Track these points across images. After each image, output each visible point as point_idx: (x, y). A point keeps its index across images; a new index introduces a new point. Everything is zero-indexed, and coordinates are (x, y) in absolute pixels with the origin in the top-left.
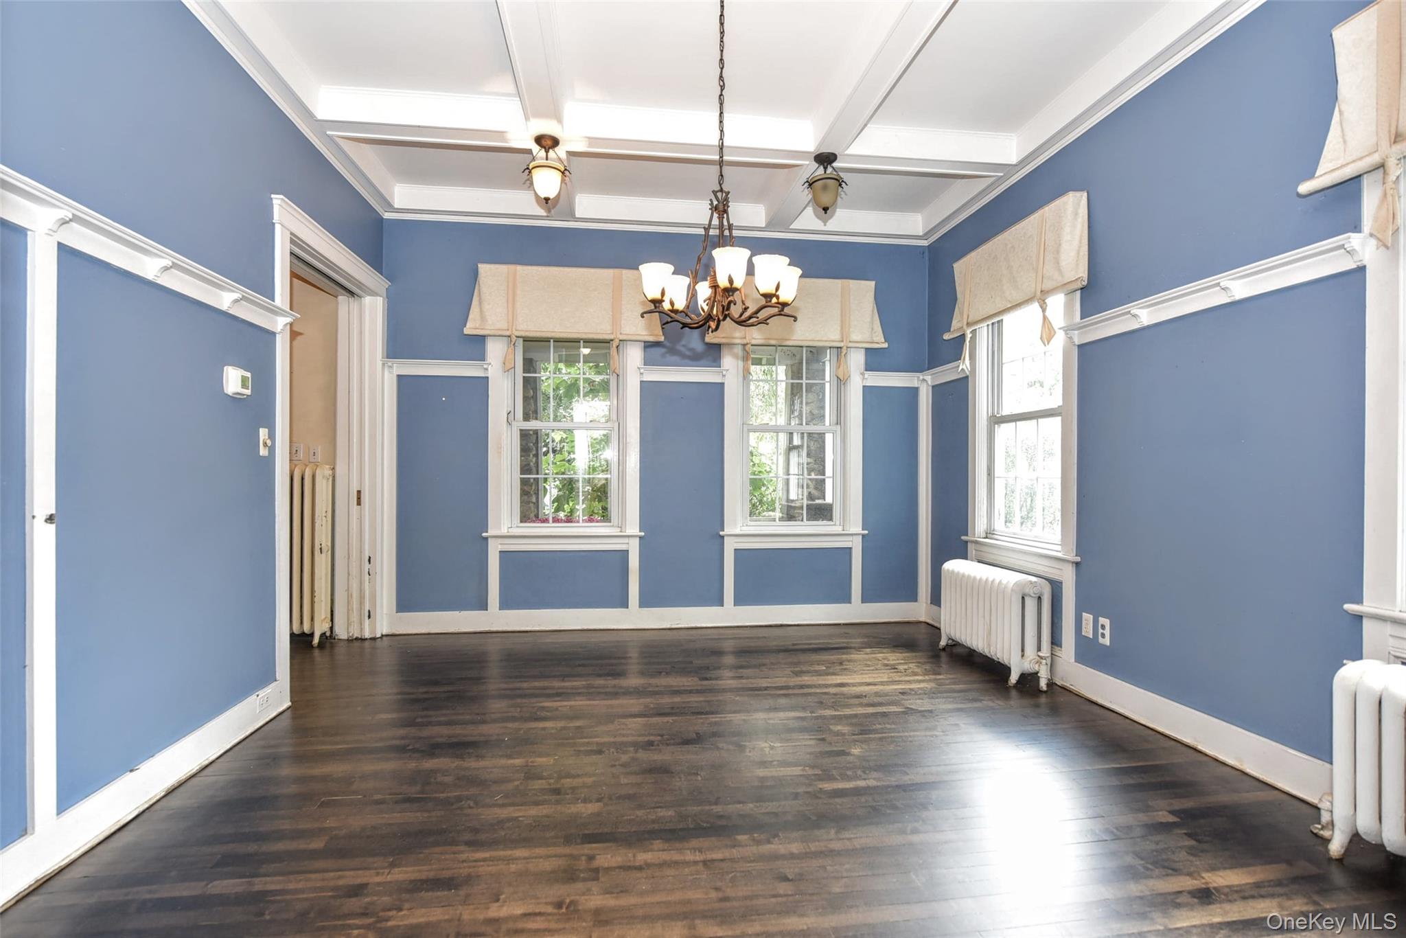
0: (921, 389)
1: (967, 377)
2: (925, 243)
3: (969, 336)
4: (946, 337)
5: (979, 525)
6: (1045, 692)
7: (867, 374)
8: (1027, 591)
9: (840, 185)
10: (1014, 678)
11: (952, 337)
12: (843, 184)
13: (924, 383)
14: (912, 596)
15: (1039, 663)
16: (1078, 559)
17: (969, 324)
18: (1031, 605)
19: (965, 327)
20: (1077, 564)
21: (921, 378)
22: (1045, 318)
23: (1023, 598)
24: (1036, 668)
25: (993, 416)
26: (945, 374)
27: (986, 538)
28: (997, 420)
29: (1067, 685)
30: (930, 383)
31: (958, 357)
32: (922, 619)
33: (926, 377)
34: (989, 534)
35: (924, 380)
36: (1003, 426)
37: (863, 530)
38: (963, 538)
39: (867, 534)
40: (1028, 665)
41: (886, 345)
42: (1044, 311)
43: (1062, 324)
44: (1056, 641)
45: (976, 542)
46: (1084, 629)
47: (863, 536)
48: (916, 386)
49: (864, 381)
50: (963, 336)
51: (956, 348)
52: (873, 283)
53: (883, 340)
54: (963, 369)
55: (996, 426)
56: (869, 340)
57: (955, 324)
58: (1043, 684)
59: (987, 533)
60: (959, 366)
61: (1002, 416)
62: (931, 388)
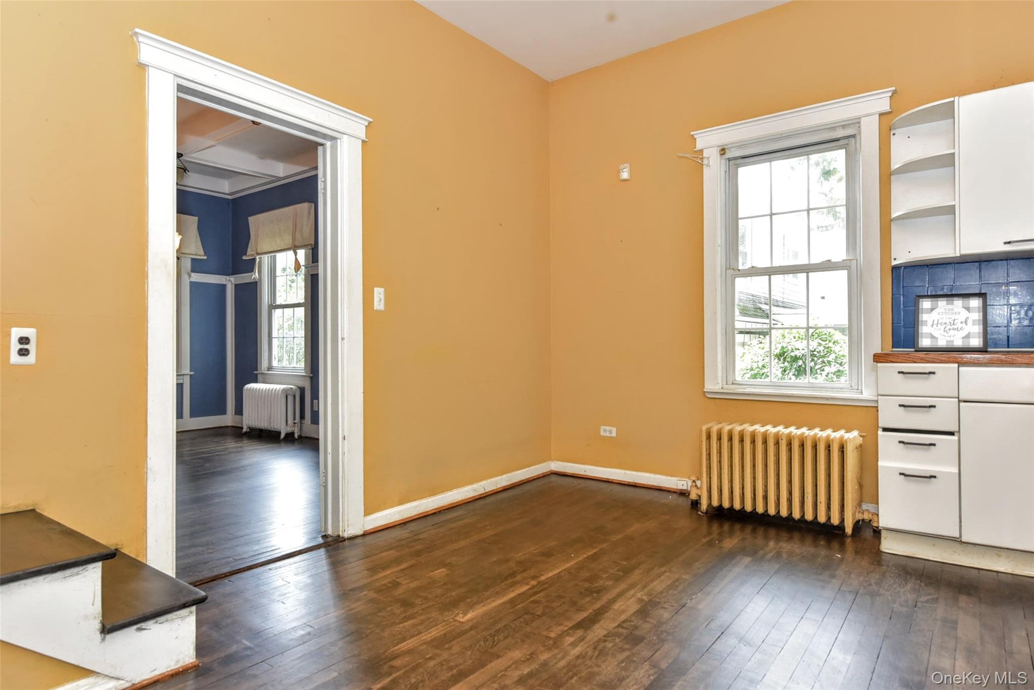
0: (228, 286)
1: (257, 282)
2: (230, 197)
3: (258, 260)
4: (244, 258)
5: (264, 364)
6: (297, 439)
7: (193, 275)
8: (288, 392)
9: (185, 171)
10: (282, 436)
11: (247, 258)
12: (187, 172)
13: (230, 282)
14: (223, 411)
15: (294, 427)
16: (311, 375)
17: (258, 254)
18: (290, 399)
19: (255, 255)
20: (311, 377)
21: (228, 279)
22: (296, 259)
23: (287, 396)
24: (293, 429)
25: (272, 305)
26: (244, 278)
27: (268, 371)
28: (273, 307)
29: (308, 435)
30: (233, 283)
31: (251, 270)
32: (230, 425)
33: (231, 279)
34: (270, 368)
35: (229, 280)
36: (277, 310)
37: (190, 371)
38: (255, 372)
39: (194, 374)
40: (289, 430)
41: (205, 258)
42: (296, 255)
43: (304, 264)
44: (302, 417)
45: (263, 374)
46: (314, 408)
47: (191, 375)
48: (224, 283)
49: (191, 278)
50: (254, 260)
51: (250, 266)
52: (197, 218)
53: (203, 254)
54: (254, 278)
55: (273, 310)
56: (194, 253)
57: (249, 252)
58: (296, 436)
59: (268, 369)
60: (252, 276)
61: (276, 305)
62: (234, 285)
